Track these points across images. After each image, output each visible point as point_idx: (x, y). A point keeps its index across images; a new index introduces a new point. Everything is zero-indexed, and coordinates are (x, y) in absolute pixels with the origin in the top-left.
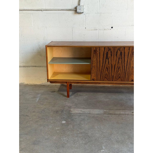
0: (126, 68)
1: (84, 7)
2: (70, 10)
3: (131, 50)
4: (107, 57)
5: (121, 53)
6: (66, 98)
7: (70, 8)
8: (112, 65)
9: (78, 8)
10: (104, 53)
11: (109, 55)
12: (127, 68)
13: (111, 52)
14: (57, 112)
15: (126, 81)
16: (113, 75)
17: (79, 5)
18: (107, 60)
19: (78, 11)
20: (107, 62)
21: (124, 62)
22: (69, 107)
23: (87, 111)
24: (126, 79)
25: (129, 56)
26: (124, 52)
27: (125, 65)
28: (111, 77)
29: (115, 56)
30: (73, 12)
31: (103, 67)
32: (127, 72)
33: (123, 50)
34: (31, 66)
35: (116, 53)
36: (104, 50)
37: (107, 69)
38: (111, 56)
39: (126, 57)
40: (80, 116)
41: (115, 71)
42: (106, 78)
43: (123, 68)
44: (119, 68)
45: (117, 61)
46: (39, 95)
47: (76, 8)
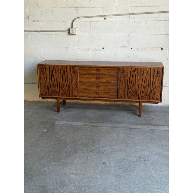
0: (69, 85)
1: (77, 29)
2: (64, 31)
3: (72, 69)
4: (52, 75)
5: (64, 71)
6: (57, 113)
7: (64, 30)
8: (57, 81)
9: (70, 30)
10: (49, 71)
11: (54, 73)
12: (71, 85)
13: (56, 70)
14: (43, 123)
15: (70, 96)
16: (59, 90)
17: (72, 27)
18: (53, 77)
19: (71, 32)
20: (53, 79)
21: (67, 79)
22: (55, 120)
23: (69, 123)
24: (70, 95)
25: (71, 74)
26: (67, 70)
27: (69, 82)
28: (57, 92)
29: (59, 73)
30: (66, 33)
31: (50, 83)
32: (70, 88)
33: (65, 69)
34: (29, 83)
35: (59, 71)
36: (50, 68)
37: (53, 86)
38: (56, 74)
39: (68, 75)
40: (62, 126)
41: (61, 87)
42: (53, 93)
43: (67, 85)
44: (63, 85)
45: (61, 78)
46: (33, 110)
47: (69, 30)
